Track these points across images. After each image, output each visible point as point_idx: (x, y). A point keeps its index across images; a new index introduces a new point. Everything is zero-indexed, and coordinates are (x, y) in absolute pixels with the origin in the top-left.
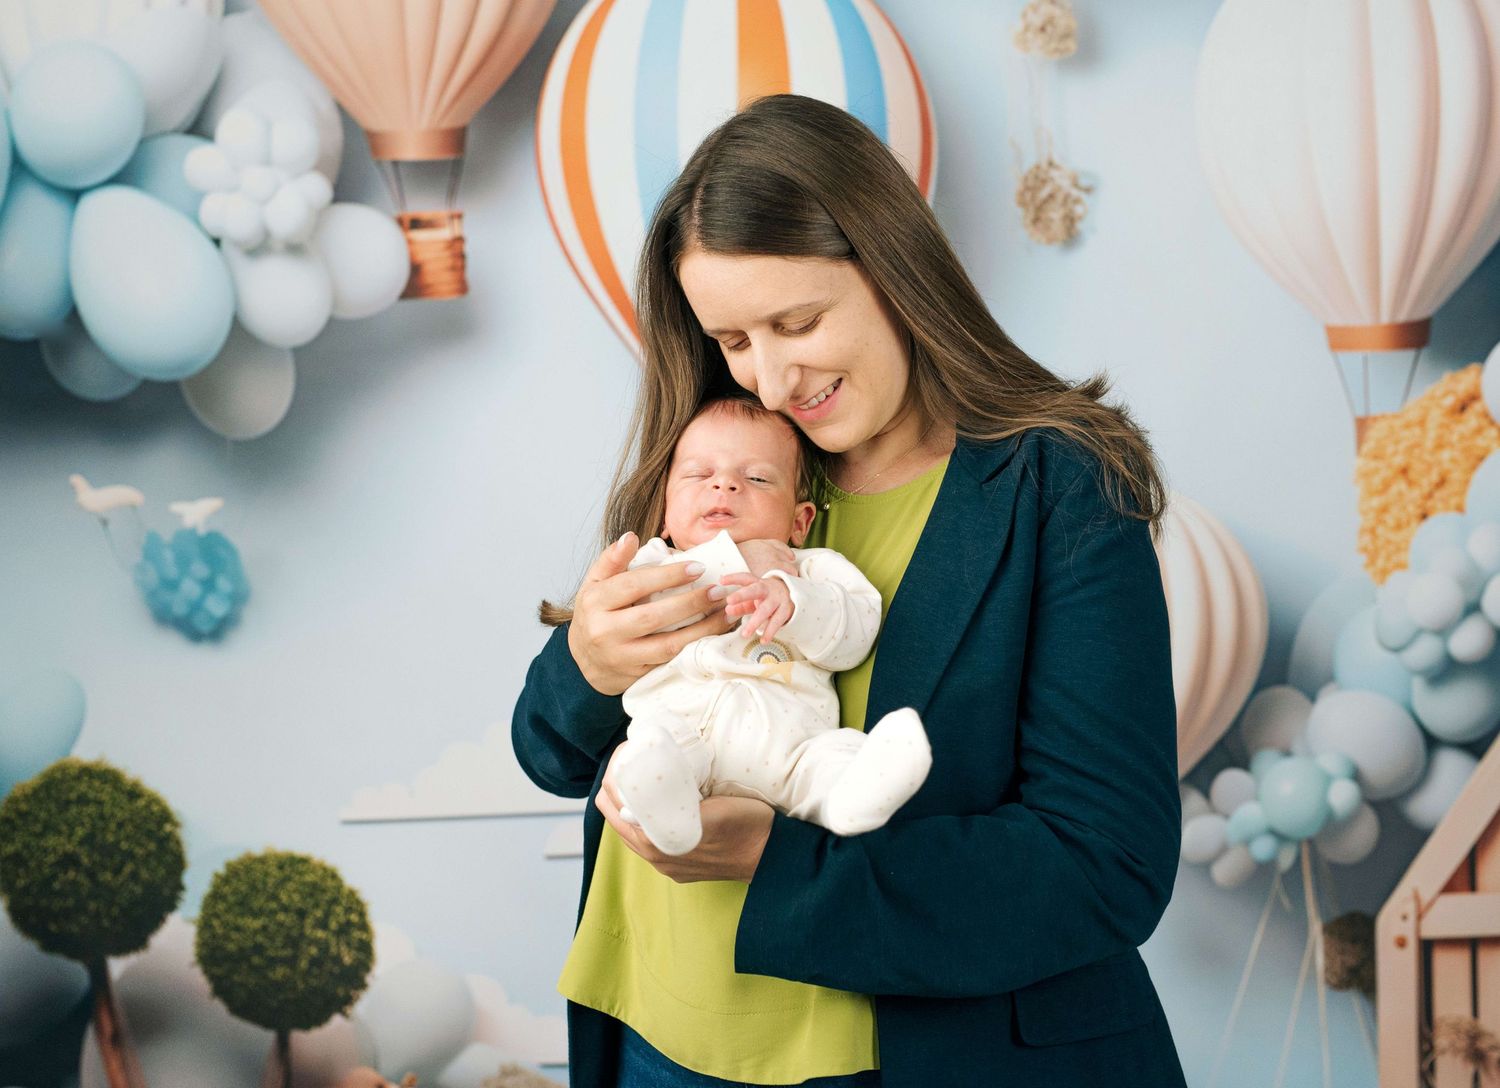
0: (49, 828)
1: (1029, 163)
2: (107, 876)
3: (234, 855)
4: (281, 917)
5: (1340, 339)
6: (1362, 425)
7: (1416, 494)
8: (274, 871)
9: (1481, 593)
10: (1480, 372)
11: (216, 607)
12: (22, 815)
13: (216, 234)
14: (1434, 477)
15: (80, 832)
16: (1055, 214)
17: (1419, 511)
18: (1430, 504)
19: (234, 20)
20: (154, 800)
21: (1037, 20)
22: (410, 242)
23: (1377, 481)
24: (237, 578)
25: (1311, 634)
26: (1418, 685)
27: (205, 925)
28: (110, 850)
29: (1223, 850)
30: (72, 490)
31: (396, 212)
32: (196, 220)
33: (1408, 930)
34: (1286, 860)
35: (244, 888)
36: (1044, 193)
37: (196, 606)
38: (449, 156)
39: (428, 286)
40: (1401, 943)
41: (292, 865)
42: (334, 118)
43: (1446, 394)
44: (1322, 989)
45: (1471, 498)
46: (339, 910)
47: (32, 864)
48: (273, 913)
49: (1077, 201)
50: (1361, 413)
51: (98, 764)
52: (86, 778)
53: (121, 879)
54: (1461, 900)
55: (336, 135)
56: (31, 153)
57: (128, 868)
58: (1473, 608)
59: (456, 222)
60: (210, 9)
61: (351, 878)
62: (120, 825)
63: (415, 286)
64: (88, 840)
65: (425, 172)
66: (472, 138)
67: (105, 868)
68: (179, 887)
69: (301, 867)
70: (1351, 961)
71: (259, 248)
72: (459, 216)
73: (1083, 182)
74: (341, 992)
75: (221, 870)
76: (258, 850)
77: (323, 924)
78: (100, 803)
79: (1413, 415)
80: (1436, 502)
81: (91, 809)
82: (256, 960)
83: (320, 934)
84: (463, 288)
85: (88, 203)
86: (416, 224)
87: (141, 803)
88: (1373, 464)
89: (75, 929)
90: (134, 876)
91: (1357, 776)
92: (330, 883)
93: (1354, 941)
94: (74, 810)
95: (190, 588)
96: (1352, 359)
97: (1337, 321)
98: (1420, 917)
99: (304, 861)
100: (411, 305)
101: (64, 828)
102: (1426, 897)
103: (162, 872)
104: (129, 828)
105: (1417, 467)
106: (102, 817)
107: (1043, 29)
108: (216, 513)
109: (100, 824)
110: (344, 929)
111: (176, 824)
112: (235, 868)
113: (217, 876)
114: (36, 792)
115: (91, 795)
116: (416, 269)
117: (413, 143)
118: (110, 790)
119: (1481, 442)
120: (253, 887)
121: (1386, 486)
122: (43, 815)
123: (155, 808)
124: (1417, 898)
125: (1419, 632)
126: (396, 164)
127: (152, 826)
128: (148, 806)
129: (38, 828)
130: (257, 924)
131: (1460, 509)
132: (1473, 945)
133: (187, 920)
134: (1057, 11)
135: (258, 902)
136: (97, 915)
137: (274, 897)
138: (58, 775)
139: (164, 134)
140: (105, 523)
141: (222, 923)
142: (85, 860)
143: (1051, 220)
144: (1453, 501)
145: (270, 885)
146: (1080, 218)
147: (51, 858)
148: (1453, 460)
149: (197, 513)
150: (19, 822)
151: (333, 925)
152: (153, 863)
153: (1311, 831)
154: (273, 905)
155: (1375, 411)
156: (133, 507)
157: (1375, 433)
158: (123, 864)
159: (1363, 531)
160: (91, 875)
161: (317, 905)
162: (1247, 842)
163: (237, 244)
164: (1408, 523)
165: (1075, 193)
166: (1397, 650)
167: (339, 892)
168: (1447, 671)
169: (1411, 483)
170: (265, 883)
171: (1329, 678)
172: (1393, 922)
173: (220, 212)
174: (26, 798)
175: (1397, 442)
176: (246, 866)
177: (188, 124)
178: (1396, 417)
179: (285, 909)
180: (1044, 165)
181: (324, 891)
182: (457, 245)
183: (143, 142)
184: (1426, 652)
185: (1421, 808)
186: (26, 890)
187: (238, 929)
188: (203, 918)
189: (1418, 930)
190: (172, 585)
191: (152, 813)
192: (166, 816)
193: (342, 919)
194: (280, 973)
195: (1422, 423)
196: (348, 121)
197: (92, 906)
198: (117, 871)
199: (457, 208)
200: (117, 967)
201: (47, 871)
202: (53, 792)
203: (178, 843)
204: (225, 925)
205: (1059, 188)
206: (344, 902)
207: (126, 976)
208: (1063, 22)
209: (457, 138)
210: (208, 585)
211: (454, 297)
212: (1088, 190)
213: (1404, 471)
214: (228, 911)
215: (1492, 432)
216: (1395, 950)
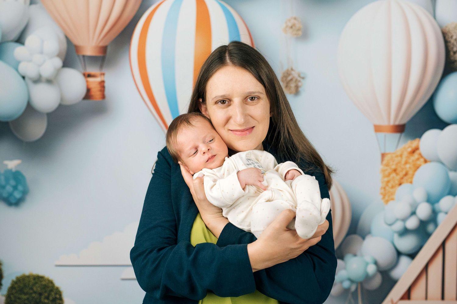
1: (285, 69)
3: (19, 274)
4: (34, 295)
5: (378, 129)
6: (383, 155)
7: (398, 177)
8: (32, 280)
9: (416, 208)
10: (419, 141)
11: (17, 195)
13: (23, 75)
14: (404, 172)
16: (293, 85)
17: (399, 183)
18: (402, 181)
19: (33, 6)
21: (290, 24)
22: (87, 81)
23: (387, 173)
24: (25, 185)
25: (364, 220)
26: (396, 236)
27: (8, 297)
31: (83, 71)
32: (17, 70)
34: (353, 288)
35: (22, 285)
36: (289, 78)
37: (11, 194)
38: (101, 55)
39: (92, 96)
41: (38, 279)
42: (64, 40)
43: (409, 147)
45: (415, 179)
46: (53, 293)
48: (31, 294)
49: (299, 81)
50: (383, 152)
54: (406, 302)
55: (65, 46)
58: (413, 213)
59: (102, 76)
60: (25, 2)
61: (58, 283)
63: (88, 95)
65: (93, 59)
66: (109, 50)
69: (41, 279)
71: (38, 80)
72: (104, 74)
73: (302, 75)
75: (14, 279)
76: (27, 273)
77: (47, 298)
79: (399, 153)
80: (404, 180)
83: (46, 301)
84: (103, 97)
86: (89, 76)
88: (386, 168)
91: (376, 263)
92: (50, 285)
95: (9, 188)
96: (381, 135)
97: (378, 123)
99: (42, 277)
100: (87, 102)
102: (395, 301)
105: (399, 170)
107: (291, 27)
108: (19, 165)
110: (54, 300)
111: (1, 264)
112: (19, 279)
113: (13, 281)
116: (88, 90)
117: (89, 50)
119: (418, 162)
120: (25, 285)
121: (389, 174)
124: (392, 301)
125: (397, 220)
126: (84, 56)
131: (411, 182)
133: (2, 295)
134: (296, 22)
135: (26, 290)
137: (32, 289)
139: (8, 42)
141: (14, 296)
143: (291, 87)
144: (409, 180)
145: (31, 284)
146: (300, 87)
148: (410, 168)
149: (12, 164)
151: (51, 298)
153: (361, 279)
154: (31, 291)
155: (387, 151)
157: (387, 158)
159: (382, 188)
161: (45, 292)
162: (341, 282)
163: (30, 79)
164: (395, 186)
165: (299, 79)
166: (390, 225)
167: (53, 288)
168: (405, 232)
169: (397, 174)
170: (29, 284)
171: (369, 233)
173: (24, 68)
175: (393, 161)
176: (23, 279)
177: (16, 39)
178: (393, 153)
179: (35, 292)
180: (290, 69)
181: (48, 287)
182: (102, 83)
183: (1, 44)
184: (399, 226)
185: (395, 273)
187: (19, 298)
188: (8, 294)
190: (3, 187)
193: (54, 296)
195: (401, 156)
196: (69, 41)
199: (103, 71)
203: (1, 270)
205: (294, 77)
206: (54, 291)
208: (298, 26)
209: (104, 49)
210: (15, 188)
211: (101, 100)
212: (303, 78)
213: (395, 170)
214: (16, 293)
215: (422, 160)
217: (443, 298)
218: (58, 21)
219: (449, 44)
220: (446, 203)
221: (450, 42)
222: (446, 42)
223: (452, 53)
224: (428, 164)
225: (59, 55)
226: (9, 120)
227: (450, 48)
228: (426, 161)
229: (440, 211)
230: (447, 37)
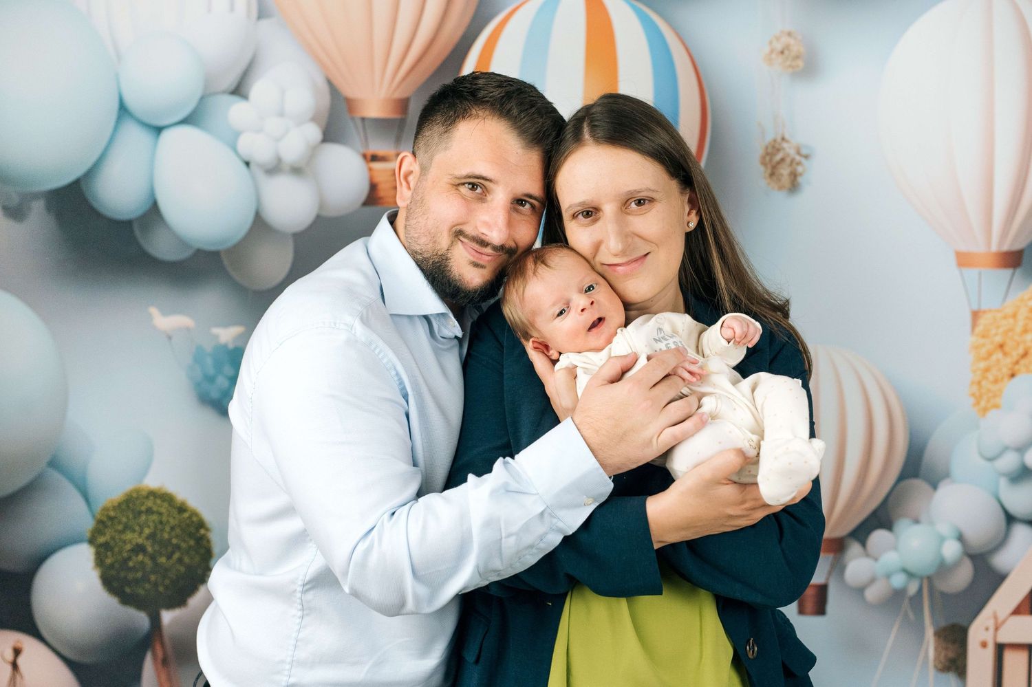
0: (127, 527)
1: (769, 138)
2: (163, 560)
5: (964, 260)
6: (976, 315)
7: (1008, 361)
12: (111, 519)
13: (247, 159)
14: (1021, 351)
15: (147, 531)
16: (785, 171)
17: (1010, 372)
18: (1017, 367)
19: (264, 23)
20: (194, 514)
21: (779, 47)
22: (370, 169)
23: (983, 351)
25: (935, 449)
26: (1003, 482)
28: (165, 544)
29: (873, 580)
31: (362, 150)
32: (234, 149)
33: (989, 637)
34: (913, 589)
36: (778, 157)
37: (226, 394)
38: (397, 116)
39: (380, 198)
40: (984, 645)
42: (326, 89)
43: (1030, 299)
44: (932, 671)
47: (116, 550)
49: (799, 163)
50: (975, 307)
51: (160, 489)
52: (152, 498)
53: (172, 561)
54: (1025, 620)
55: (326, 100)
56: (130, 102)
57: (177, 555)
60: (248, 15)
62: (172, 528)
63: (372, 198)
64: (152, 536)
66: (412, 106)
67: (161, 554)
70: (951, 655)
73: (804, 152)
78: (160, 514)
79: (1009, 311)
80: (1021, 367)
81: (155, 517)
85: (167, 135)
86: (375, 158)
87: (186, 515)
88: (982, 341)
89: (141, 592)
90: (180, 560)
91: (961, 538)
93: (954, 642)
94: (143, 517)
95: (222, 382)
96: (972, 273)
97: (963, 248)
98: (997, 629)
100: (369, 210)
101: (137, 528)
102: (1001, 617)
103: (197, 559)
104: (178, 531)
105: (1010, 344)
106: (161, 522)
107: (782, 52)
108: (240, 336)
109: (160, 527)
111: (207, 530)
114: (120, 505)
115: (155, 509)
116: (373, 187)
117: (374, 107)
118: (167, 506)
121: (990, 354)
122: (124, 520)
123: (195, 519)
124: (996, 618)
125: (1006, 449)
126: (363, 119)
127: (192, 530)
128: (190, 517)
129: (120, 527)
132: (1030, 648)
134: (792, 41)
136: (156, 584)
138: (135, 495)
139: (216, 93)
140: (170, 338)
142: (150, 549)
143: (782, 175)
144: (1031, 367)
146: (801, 175)
147: (128, 547)
149: (228, 334)
150: (109, 523)
152: (193, 553)
153: (930, 571)
155: (984, 307)
156: (188, 329)
157: (983, 322)
158: (173, 553)
159: (973, 383)
160: (153, 558)
162: (888, 576)
163: (260, 166)
164: (1002, 378)
165: (798, 158)
166: (991, 460)
168: (1023, 474)
169: (1005, 354)
171: (946, 475)
172: (980, 632)
173: (247, 144)
174: (114, 508)
175: (998, 327)
177: (233, 87)
178: (998, 311)
180: (779, 139)
183: (202, 98)
184: (1009, 461)
185: (1001, 561)
186: (112, 566)
189: (995, 636)
190: (211, 380)
191: (193, 522)
192: (201, 524)
195: (1014, 316)
196: (334, 91)
197: (153, 578)
198: (169, 557)
199: (399, 148)
201: (125, 555)
202: (131, 505)
203: (208, 541)
205: (788, 155)
207: (172, 622)
208: (796, 48)
209: (403, 105)
212: (806, 157)
213: (1001, 346)
216: (980, 649)
218: (314, 51)
225: (314, 119)
226: (219, 248)
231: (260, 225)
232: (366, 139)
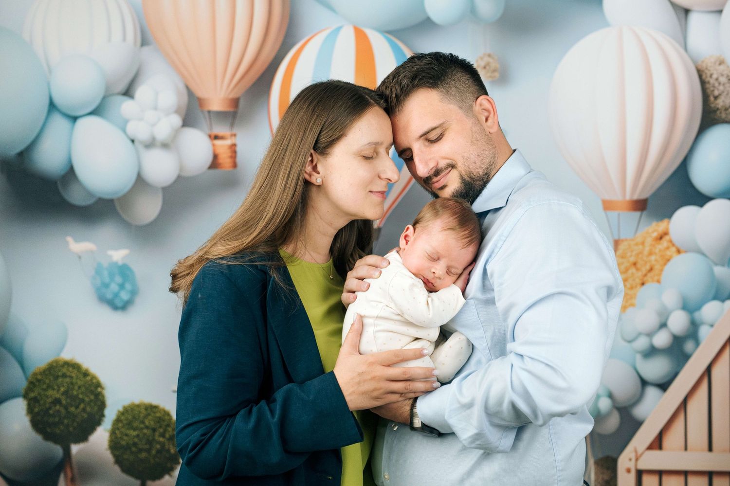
0: (49, 387)
2: (73, 409)
3: (127, 403)
4: (145, 431)
5: (608, 206)
6: (617, 243)
7: (640, 274)
8: (143, 411)
9: (667, 319)
10: (669, 223)
11: (124, 296)
12: (39, 381)
13: (132, 138)
14: (648, 267)
15: (62, 389)
17: (640, 282)
18: (645, 279)
19: (146, 49)
20: (94, 377)
21: (484, 63)
22: (214, 145)
23: (623, 267)
24: (134, 284)
26: (638, 357)
27: (113, 433)
28: (74, 398)
30: (67, 243)
31: (209, 132)
32: (124, 131)
33: (632, 465)
35: (130, 418)
37: (116, 295)
38: (231, 110)
39: (220, 164)
41: (151, 409)
42: (185, 92)
43: (653, 232)
45: (664, 277)
46: (170, 429)
47: (42, 402)
48: (142, 429)
50: (616, 238)
51: (71, 360)
52: (66, 366)
53: (79, 410)
54: (656, 453)
55: (185, 98)
56: (57, 100)
57: (82, 406)
58: (663, 325)
59: (233, 137)
60: (135, 44)
62: (79, 387)
63: (215, 164)
64: (65, 393)
66: (242, 103)
67: (72, 406)
68: (103, 416)
69: (154, 409)
70: (606, 477)
71: (150, 144)
72: (235, 135)
74: (169, 465)
75: (121, 409)
76: (137, 402)
77: (163, 435)
78: (71, 377)
79: (639, 240)
80: (648, 278)
81: (68, 380)
82: (134, 449)
83: (161, 439)
84: (235, 165)
85: (80, 122)
86: (216, 137)
87: (88, 378)
88: (622, 260)
89: (58, 431)
90: (84, 410)
91: (611, 396)
92: (167, 418)
93: (608, 469)
94: (60, 380)
95: (114, 287)
96: (613, 214)
97: (607, 197)
98: (637, 460)
99: (156, 407)
100: (212, 171)
101: (56, 387)
102: (640, 451)
103: (96, 408)
104: (83, 389)
105: (640, 262)
106: (72, 383)
107: (485, 68)
108: (126, 256)
109: (71, 386)
110: (171, 438)
111: (103, 388)
112: (126, 408)
113: (119, 411)
114: (45, 371)
115: (68, 374)
116: (215, 157)
117: (216, 103)
118: (76, 372)
119: (668, 253)
120: (134, 417)
121: (627, 270)
122: (47, 381)
123: (94, 381)
124: (636, 451)
125: (640, 334)
126: (209, 112)
127: (93, 388)
128: (91, 380)
129: (45, 387)
130: (135, 433)
131: (659, 281)
132: (660, 473)
133: (105, 430)
134: (491, 60)
135: (136, 424)
136: (68, 426)
137: (143, 422)
138: (55, 364)
139: (113, 95)
141: (120, 432)
142: (64, 402)
144: (656, 278)
145: (141, 417)
147: (49, 400)
148: (656, 260)
149: (118, 255)
150: (37, 384)
151: (167, 436)
152: (92, 404)
154: (142, 426)
155: (622, 237)
156: (92, 251)
157: (622, 247)
158: (79, 404)
160: (66, 408)
161: (160, 427)
163: (141, 142)
164: (636, 287)
166: (630, 342)
167: (170, 422)
168: (651, 352)
169: (638, 269)
170: (139, 416)
172: (625, 461)
173: (133, 128)
174: (41, 373)
175: (632, 251)
176: (131, 409)
177: (124, 91)
178: (632, 240)
179: (147, 427)
181: (164, 421)
182: (233, 148)
183: (104, 98)
184: (642, 343)
185: (639, 411)
186: (38, 413)
187: (127, 435)
188: (112, 429)
189: (636, 465)
190: (106, 286)
191: (93, 383)
192: (99, 385)
193: (171, 433)
194: (143, 455)
195: (643, 243)
196: (190, 93)
197: (66, 421)
198: (77, 407)
199: (235, 131)
200: (75, 448)
201: (47, 406)
202: (52, 371)
203: (103, 396)
204: (121, 433)
207: (78, 453)
208: (494, 65)
209: (235, 102)
210: (122, 286)
211: (231, 169)
213: (635, 264)
214: (123, 427)
215: (674, 249)
216: (626, 474)
217: (710, 449)
218: (177, 67)
219: (707, 86)
220: (711, 310)
221: (709, 82)
222: (703, 83)
223: (712, 99)
224: (683, 256)
225: (177, 112)
226: (114, 197)
227: (709, 91)
228: (679, 252)
229: (703, 323)
230: (704, 77)
231: (140, 182)
232: (211, 124)
